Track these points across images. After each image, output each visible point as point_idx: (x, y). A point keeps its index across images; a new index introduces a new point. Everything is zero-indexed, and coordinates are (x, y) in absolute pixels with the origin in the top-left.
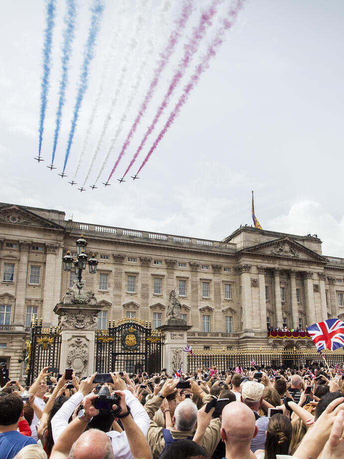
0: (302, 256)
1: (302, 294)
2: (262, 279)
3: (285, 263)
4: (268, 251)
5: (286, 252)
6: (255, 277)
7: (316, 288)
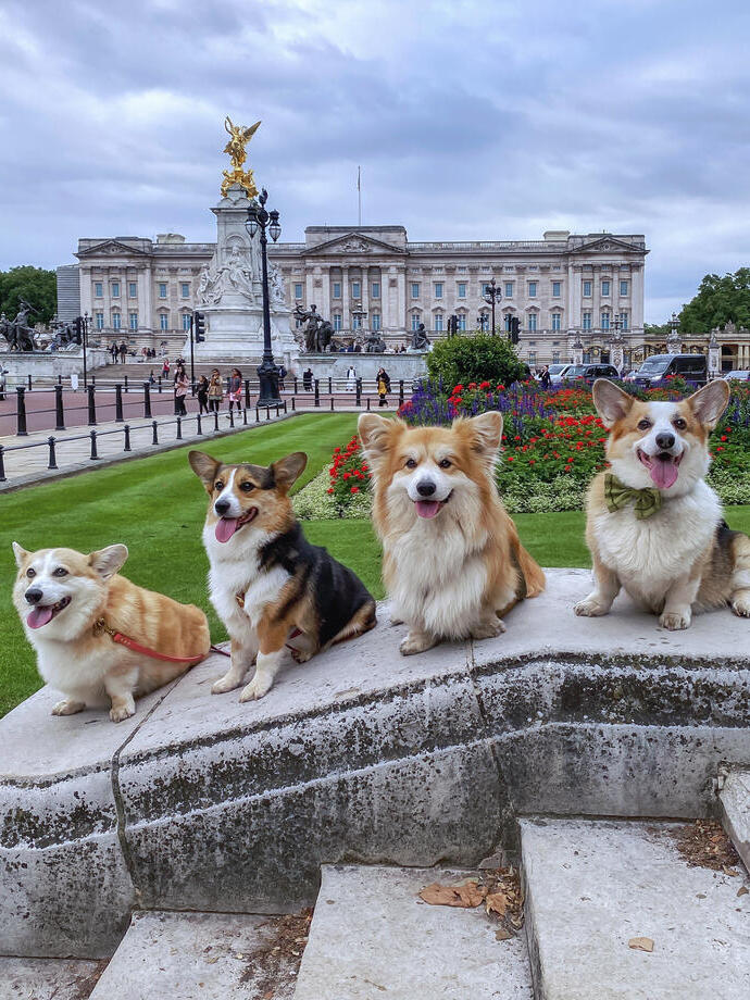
0: (376, 250)
1: (376, 292)
2: (326, 278)
3: (354, 260)
4: (334, 250)
5: (355, 248)
6: (318, 278)
7: (393, 283)
